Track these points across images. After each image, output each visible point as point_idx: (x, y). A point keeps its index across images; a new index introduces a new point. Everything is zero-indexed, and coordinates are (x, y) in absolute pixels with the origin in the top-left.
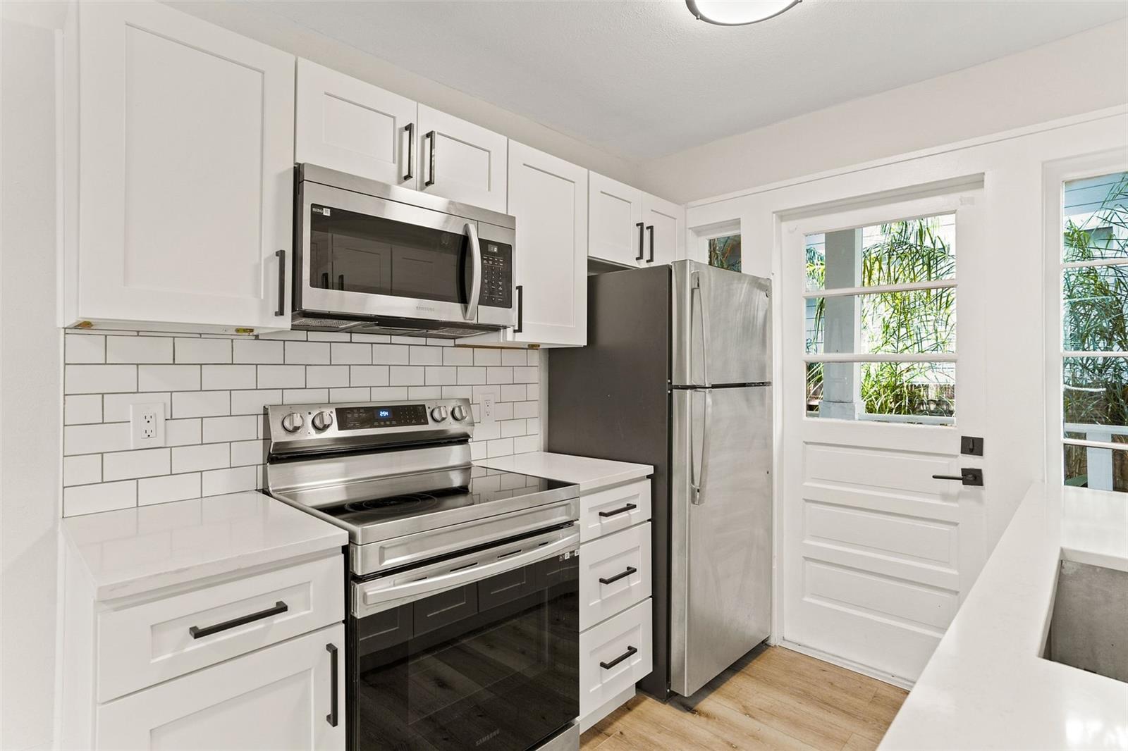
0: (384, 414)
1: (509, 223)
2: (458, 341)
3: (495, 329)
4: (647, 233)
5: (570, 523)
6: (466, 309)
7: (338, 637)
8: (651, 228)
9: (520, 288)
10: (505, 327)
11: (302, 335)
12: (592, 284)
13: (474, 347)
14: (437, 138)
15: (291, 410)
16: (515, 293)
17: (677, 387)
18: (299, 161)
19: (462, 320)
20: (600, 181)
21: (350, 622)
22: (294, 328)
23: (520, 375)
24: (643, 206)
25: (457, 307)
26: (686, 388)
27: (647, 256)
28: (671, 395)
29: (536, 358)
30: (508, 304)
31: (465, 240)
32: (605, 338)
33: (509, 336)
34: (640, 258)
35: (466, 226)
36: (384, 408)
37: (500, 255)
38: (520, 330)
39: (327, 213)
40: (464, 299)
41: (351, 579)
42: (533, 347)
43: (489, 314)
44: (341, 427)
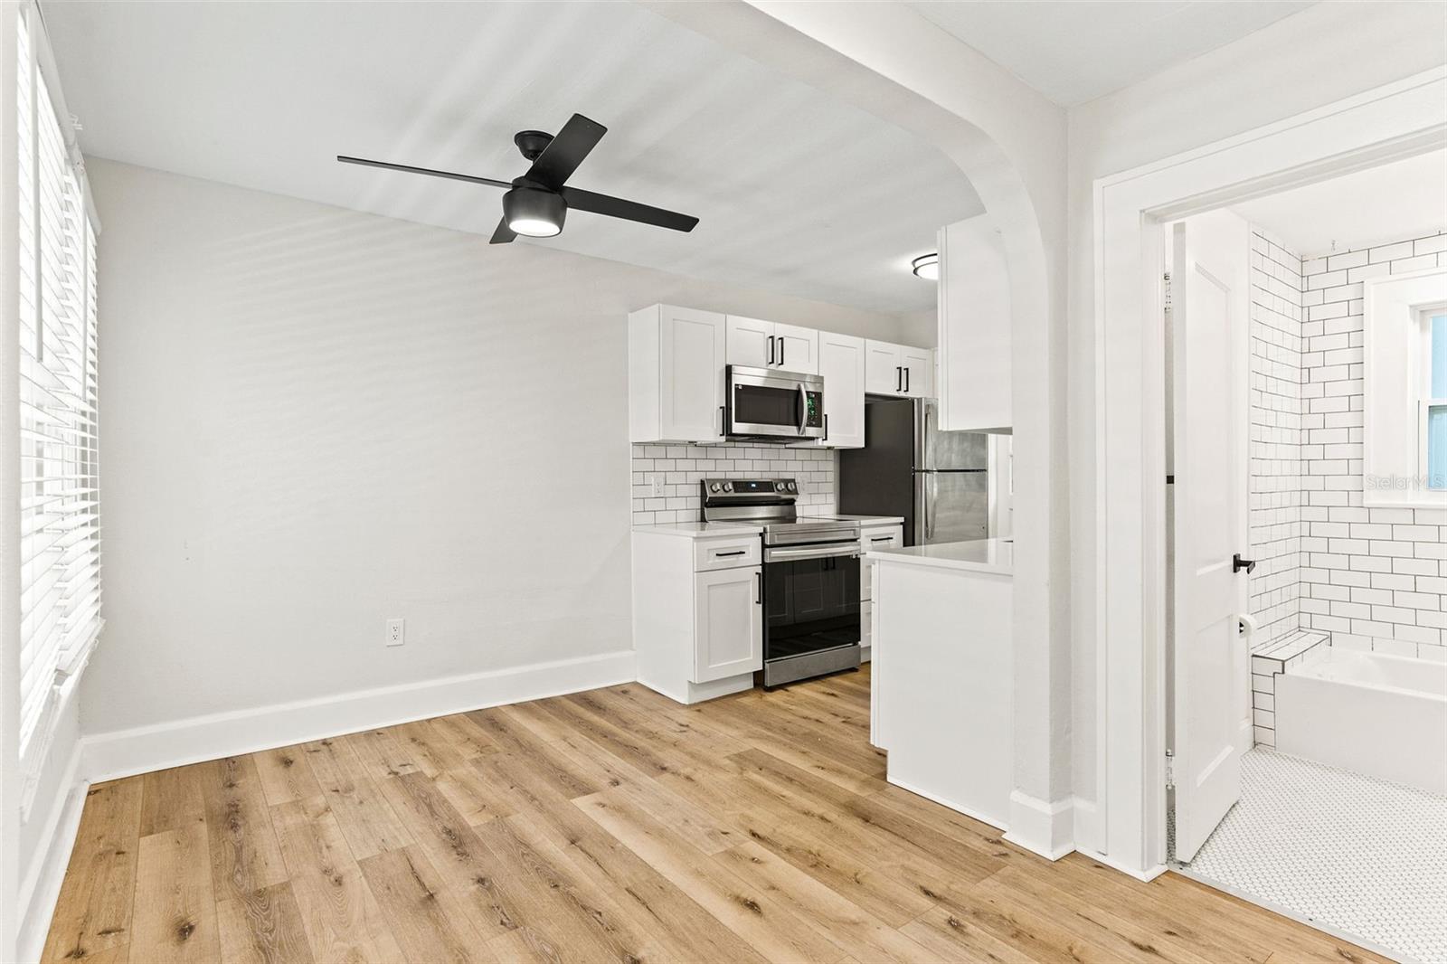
0: (754, 485)
1: (819, 380)
2: (787, 446)
3: (812, 439)
4: (904, 373)
5: (855, 540)
6: (799, 429)
7: (759, 570)
8: (907, 369)
9: (826, 416)
10: (818, 438)
11: (732, 444)
12: (868, 408)
13: (795, 449)
14: (785, 339)
15: (714, 482)
16: (824, 418)
17: (918, 471)
18: (729, 363)
19: (797, 435)
20: (872, 344)
21: (764, 564)
22: (727, 441)
23: (823, 466)
24: (901, 355)
25: (795, 428)
26: (923, 471)
27: (904, 388)
28: (914, 476)
29: (831, 455)
30: (820, 425)
31: (798, 392)
32: (875, 442)
33: (820, 443)
34: (900, 390)
35: (799, 386)
36: (753, 483)
37: (817, 398)
38: (826, 439)
39: (740, 387)
40: (798, 424)
41: (764, 546)
42: (829, 448)
43: (811, 431)
44: (736, 491)
